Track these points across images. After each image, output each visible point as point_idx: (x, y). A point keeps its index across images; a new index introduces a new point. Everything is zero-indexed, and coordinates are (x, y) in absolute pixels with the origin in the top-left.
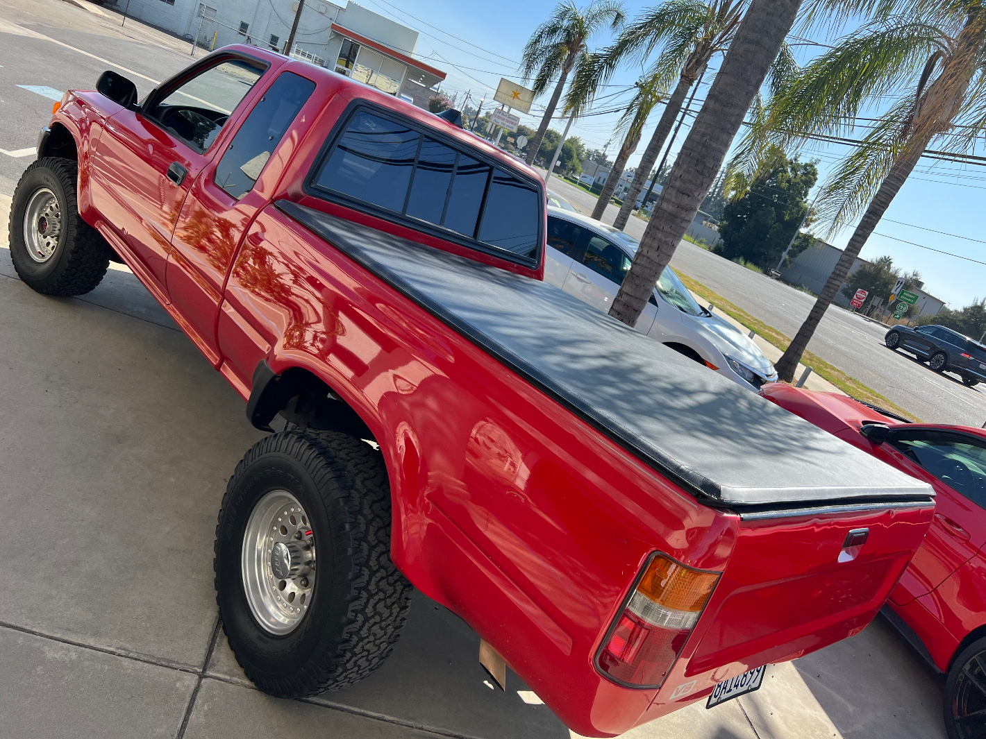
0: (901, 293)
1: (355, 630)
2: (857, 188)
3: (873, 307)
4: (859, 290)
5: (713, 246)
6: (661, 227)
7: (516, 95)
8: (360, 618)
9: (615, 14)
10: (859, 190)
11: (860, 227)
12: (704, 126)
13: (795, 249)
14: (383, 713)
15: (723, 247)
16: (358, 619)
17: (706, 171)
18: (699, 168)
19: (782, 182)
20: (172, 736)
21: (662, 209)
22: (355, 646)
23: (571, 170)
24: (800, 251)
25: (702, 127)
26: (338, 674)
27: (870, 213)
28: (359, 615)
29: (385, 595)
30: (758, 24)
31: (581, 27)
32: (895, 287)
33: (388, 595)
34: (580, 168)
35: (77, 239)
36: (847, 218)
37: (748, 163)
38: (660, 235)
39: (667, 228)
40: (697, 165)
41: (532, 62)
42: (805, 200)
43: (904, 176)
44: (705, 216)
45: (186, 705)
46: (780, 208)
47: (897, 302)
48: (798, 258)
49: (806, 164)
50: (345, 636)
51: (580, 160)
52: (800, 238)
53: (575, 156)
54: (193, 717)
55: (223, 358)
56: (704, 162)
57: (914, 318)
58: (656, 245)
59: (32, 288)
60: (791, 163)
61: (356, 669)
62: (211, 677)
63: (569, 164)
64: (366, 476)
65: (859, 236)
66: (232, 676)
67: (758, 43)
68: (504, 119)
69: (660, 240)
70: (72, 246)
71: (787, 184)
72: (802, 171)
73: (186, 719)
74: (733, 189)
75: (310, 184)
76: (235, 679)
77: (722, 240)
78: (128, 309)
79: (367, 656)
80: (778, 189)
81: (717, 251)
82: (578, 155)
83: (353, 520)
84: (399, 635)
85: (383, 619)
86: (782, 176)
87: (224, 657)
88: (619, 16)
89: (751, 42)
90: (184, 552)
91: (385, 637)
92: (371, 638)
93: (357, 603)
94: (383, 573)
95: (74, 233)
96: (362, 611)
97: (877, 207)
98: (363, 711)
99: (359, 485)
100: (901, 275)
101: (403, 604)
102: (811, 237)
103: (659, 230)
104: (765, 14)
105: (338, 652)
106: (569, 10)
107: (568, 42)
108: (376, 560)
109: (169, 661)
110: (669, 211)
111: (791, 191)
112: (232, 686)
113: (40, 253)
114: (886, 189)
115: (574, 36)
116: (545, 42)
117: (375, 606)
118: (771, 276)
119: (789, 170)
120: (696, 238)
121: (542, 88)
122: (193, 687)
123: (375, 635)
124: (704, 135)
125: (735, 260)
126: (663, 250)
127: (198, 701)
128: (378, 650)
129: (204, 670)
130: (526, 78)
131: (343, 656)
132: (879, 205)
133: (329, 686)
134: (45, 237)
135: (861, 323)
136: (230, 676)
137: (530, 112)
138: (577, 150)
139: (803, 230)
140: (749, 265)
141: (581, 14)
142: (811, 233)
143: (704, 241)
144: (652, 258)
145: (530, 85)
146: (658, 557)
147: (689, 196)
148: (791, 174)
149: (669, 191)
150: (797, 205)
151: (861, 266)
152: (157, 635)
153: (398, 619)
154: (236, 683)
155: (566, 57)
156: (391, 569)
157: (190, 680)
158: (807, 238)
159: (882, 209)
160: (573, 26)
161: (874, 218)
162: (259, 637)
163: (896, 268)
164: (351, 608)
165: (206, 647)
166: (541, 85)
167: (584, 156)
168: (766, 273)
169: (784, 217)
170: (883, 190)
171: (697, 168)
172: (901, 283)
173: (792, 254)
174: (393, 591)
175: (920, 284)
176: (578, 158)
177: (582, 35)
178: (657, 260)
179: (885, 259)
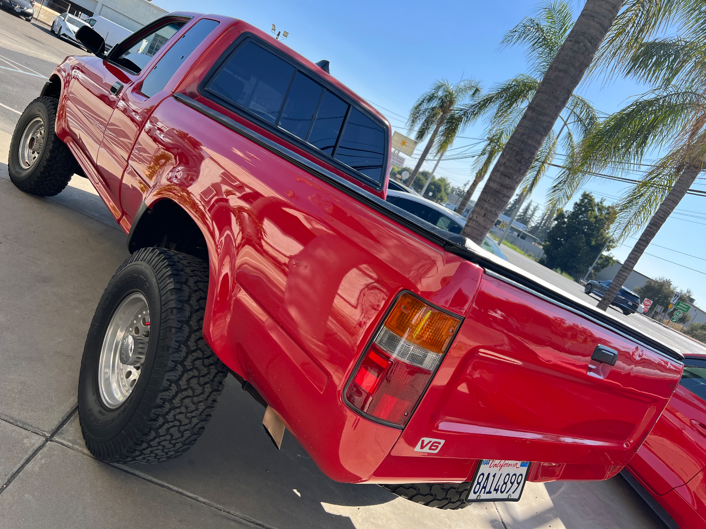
0: (678, 304)
1: (168, 398)
2: (641, 209)
3: (656, 313)
4: (646, 299)
5: (538, 259)
6: (488, 200)
7: (404, 143)
8: (174, 388)
9: (475, 89)
10: (642, 210)
11: (644, 234)
12: (524, 128)
13: (599, 266)
14: (198, 495)
15: (545, 260)
16: (171, 388)
17: (523, 161)
18: (518, 158)
19: (590, 218)
20: (6, 475)
21: (489, 187)
22: (167, 413)
23: (440, 199)
24: (603, 268)
25: (522, 129)
26: (151, 437)
27: (651, 225)
28: (173, 385)
29: (199, 373)
30: (566, 58)
31: (451, 98)
32: (673, 299)
33: (202, 374)
34: (446, 198)
35: (52, 151)
36: (632, 230)
37: (564, 190)
38: (486, 205)
39: (492, 201)
40: (516, 155)
41: (416, 118)
42: (607, 232)
43: (678, 200)
44: (534, 238)
45: (27, 456)
46: (588, 236)
47: (675, 310)
48: (601, 272)
49: (609, 207)
50: (159, 401)
51: (447, 194)
52: (602, 258)
53: (443, 190)
54: (29, 466)
55: (124, 213)
56: (522, 155)
57: (688, 324)
58: (483, 213)
59: (18, 187)
60: (598, 205)
61: (168, 437)
62: (56, 442)
63: (439, 196)
64: (200, 279)
65: (643, 241)
66: (74, 444)
67: (565, 71)
68: (394, 159)
69: (486, 209)
70: (48, 155)
71: (595, 220)
72: (606, 211)
73: (23, 466)
74: (555, 220)
75: (204, 87)
76: (76, 446)
77: (545, 256)
78: (86, 212)
79: (179, 426)
80: (587, 223)
81: (541, 262)
82: (445, 190)
83: (180, 307)
84: (210, 415)
85: (195, 394)
86: (591, 214)
87: (73, 429)
88: (477, 90)
89: (560, 70)
90: (67, 356)
91: (196, 412)
92: (183, 410)
93: (172, 373)
94: (199, 354)
95: (51, 146)
96: (177, 382)
97: (657, 221)
98: (180, 490)
99: (191, 282)
100: (678, 290)
101: (216, 387)
102: (611, 258)
103: (486, 201)
104: (572, 52)
105: (152, 415)
106: (443, 85)
107: (442, 107)
108: (195, 342)
109: (24, 423)
110: (494, 188)
111: (597, 225)
112: (72, 451)
113: (27, 163)
114: (664, 208)
115: (447, 102)
116: (425, 106)
117: (188, 381)
118: (580, 284)
119: (596, 210)
120: (526, 252)
121: (422, 137)
122: (37, 445)
123: (187, 407)
124: (523, 134)
125: (554, 269)
126: (488, 217)
127: (39, 456)
128: (190, 423)
129: (52, 435)
130: (411, 130)
131: (155, 420)
132: (658, 219)
133: (144, 449)
134: (33, 153)
135: (646, 322)
136: (73, 444)
137: (413, 156)
138: (445, 187)
139: (605, 253)
140: (564, 274)
141: (451, 88)
142: (611, 256)
143: (532, 254)
144: (479, 222)
145: (413, 136)
146: (405, 296)
147: (509, 178)
148: (597, 213)
149: (495, 174)
150: (602, 235)
151: (648, 282)
152: (22, 405)
153: (210, 399)
154: (77, 450)
155: (440, 116)
156: (208, 353)
157: (38, 440)
158: (608, 259)
159: (661, 223)
160: (446, 96)
161: (655, 228)
162: (100, 412)
163: (674, 286)
164: (166, 377)
165: (61, 420)
166: (421, 135)
167: (449, 191)
168: (577, 281)
169: (591, 243)
170: (662, 208)
171: (517, 158)
172: (678, 296)
173: (597, 269)
174: (207, 372)
175: (692, 300)
176: (445, 192)
177: (451, 102)
178: (483, 224)
179: (667, 281)
